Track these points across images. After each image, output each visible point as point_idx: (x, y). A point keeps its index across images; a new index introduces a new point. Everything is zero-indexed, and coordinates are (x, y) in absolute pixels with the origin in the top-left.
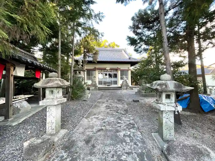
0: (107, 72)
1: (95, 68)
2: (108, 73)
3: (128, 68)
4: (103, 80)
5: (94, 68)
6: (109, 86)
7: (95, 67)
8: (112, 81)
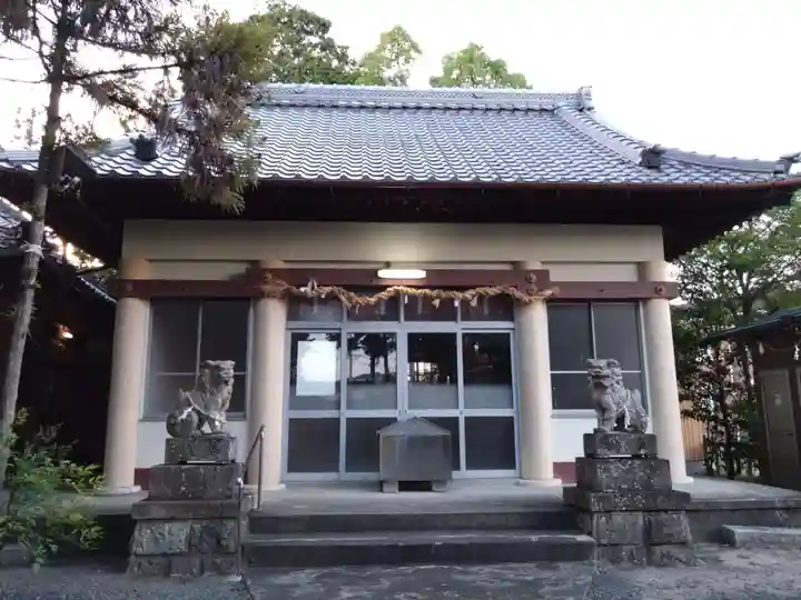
0: (392, 315)
1: (256, 273)
2: (402, 330)
3: (642, 267)
4: (346, 414)
5: (241, 269)
6: (424, 486)
7: (255, 263)
8: (451, 423)
